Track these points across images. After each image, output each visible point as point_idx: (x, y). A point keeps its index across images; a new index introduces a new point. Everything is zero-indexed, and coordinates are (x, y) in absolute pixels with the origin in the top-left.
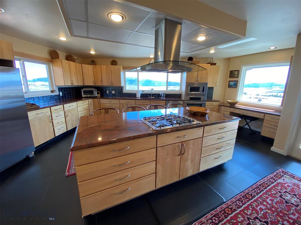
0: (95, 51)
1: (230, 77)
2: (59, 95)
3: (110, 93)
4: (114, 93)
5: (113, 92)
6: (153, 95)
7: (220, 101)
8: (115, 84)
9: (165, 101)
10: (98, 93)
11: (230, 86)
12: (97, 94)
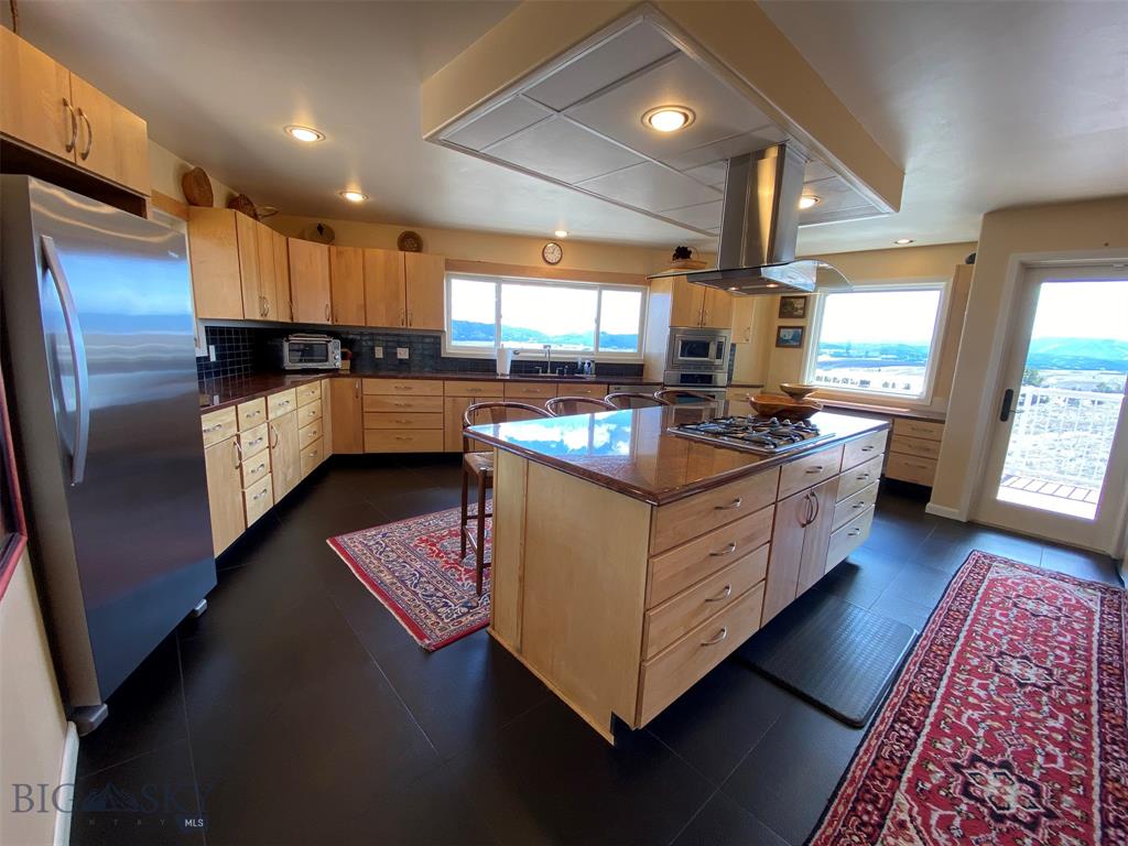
0: (365, 191)
1: (782, 315)
2: (208, 358)
3: (390, 354)
4: (407, 357)
5: (403, 354)
6: (555, 365)
7: (762, 386)
8: (418, 324)
9: (606, 386)
10: (344, 357)
11: (781, 343)
12: (343, 359)
